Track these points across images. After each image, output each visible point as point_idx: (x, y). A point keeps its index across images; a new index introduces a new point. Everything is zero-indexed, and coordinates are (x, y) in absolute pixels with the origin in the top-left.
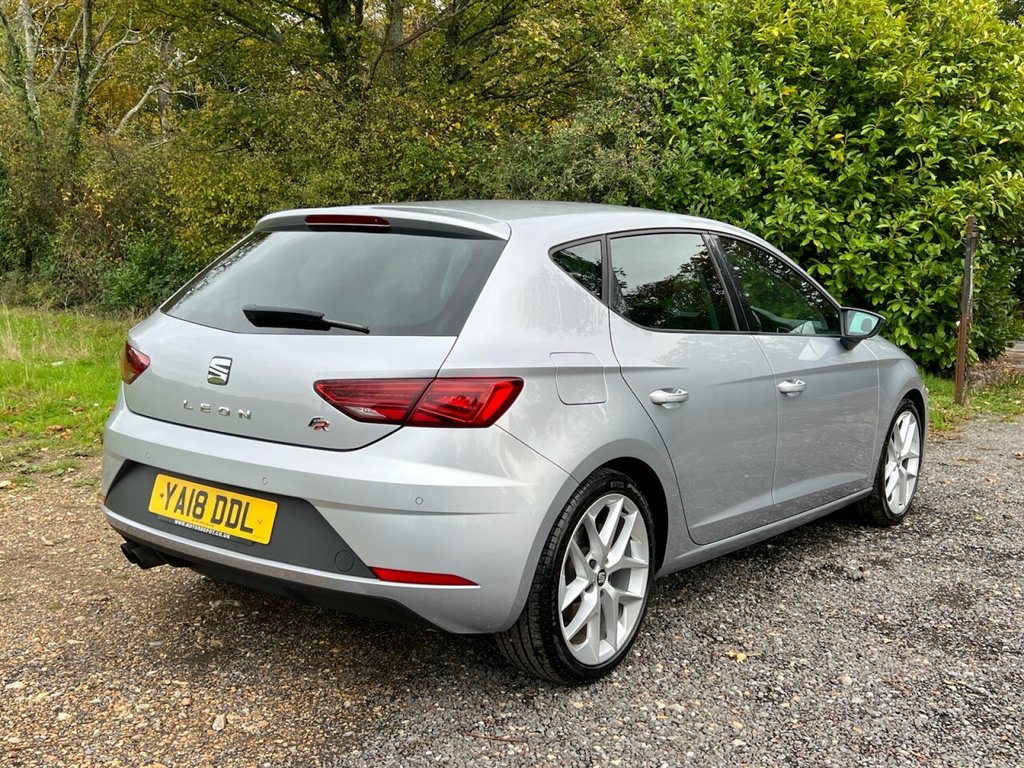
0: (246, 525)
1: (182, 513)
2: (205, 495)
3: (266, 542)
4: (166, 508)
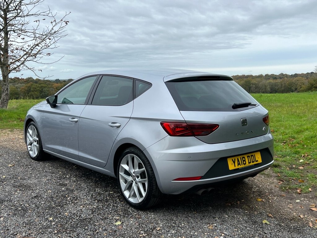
0: (256, 160)
1: (240, 165)
2: (244, 157)
3: (261, 162)
4: (235, 166)
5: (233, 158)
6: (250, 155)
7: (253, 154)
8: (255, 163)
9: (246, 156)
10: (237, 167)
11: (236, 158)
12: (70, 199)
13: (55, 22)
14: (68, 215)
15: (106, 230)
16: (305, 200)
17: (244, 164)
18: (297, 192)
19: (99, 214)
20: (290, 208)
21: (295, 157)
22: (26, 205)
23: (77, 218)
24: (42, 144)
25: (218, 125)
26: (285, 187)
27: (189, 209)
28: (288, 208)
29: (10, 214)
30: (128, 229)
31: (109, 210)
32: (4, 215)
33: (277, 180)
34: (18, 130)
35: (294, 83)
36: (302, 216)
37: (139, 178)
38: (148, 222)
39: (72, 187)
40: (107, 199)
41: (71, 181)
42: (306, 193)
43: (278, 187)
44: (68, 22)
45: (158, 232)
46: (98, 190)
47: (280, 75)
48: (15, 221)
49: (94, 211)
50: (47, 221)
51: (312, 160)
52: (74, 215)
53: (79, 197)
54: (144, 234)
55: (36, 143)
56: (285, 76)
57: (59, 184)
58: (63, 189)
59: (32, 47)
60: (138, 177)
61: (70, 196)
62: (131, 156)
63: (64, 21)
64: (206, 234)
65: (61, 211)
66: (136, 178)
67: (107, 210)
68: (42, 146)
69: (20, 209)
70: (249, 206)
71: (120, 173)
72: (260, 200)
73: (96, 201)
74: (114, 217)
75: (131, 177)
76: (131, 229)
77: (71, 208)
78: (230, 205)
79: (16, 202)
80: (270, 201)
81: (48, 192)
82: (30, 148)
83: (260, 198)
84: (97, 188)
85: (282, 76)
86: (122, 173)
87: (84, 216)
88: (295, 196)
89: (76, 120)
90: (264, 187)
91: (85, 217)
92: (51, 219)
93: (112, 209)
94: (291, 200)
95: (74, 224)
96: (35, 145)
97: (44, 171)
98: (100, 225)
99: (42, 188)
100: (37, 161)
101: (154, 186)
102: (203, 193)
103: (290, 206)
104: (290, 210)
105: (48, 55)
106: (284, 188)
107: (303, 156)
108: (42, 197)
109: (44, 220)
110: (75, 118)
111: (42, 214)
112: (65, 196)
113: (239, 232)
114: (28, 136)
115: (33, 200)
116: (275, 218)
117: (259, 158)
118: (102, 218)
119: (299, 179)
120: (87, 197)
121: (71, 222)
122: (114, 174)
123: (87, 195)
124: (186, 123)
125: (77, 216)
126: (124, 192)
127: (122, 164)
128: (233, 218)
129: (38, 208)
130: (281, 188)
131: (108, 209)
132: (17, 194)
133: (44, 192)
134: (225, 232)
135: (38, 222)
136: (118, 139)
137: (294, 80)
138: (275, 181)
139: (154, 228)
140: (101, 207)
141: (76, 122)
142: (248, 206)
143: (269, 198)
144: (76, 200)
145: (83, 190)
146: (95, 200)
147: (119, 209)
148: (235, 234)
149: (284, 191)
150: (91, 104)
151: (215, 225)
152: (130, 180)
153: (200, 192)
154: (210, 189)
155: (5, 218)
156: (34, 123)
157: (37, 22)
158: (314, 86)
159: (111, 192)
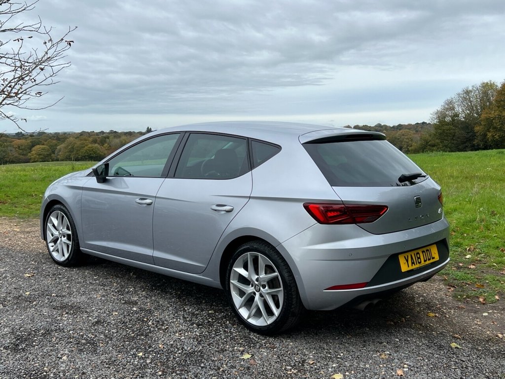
0: (433, 257)
1: (415, 265)
2: (418, 253)
3: (438, 259)
4: (408, 266)
5: (406, 255)
6: (425, 249)
7: (428, 248)
8: (432, 261)
9: (420, 251)
10: (411, 268)
11: (409, 254)
12: (153, 324)
13: (50, 42)
14: (164, 347)
15: (233, 367)
16: (494, 313)
17: (420, 263)
18: (480, 301)
19: (210, 344)
20: (479, 325)
21: (457, 251)
22: (89, 335)
23: (180, 352)
24: (78, 240)
25: (387, 207)
26: (460, 295)
27: (338, 332)
28: (476, 325)
29: (73, 351)
30: (265, 364)
31: (221, 337)
32: (65, 352)
33: (445, 285)
34: (3, 218)
35: (399, 139)
36: (500, 336)
37: (267, 288)
38: (289, 352)
39: (147, 305)
40: (209, 322)
41: (140, 297)
42: (492, 303)
43: (450, 296)
44: (73, 42)
45: (311, 366)
46: (189, 309)
47: (376, 126)
48: (87, 360)
49: (201, 341)
50: (137, 358)
51: (483, 255)
52: (171, 347)
53: (166, 321)
54: (293, 370)
55: (66, 238)
56: (384, 128)
57: (123, 302)
58: (135, 309)
59: (10, 82)
60: (264, 287)
61: (151, 320)
62: (251, 255)
63: (66, 41)
64: (381, 366)
65: (149, 342)
66: (261, 288)
67: (218, 338)
68: (78, 243)
69: (84, 341)
70: (421, 325)
71: (231, 281)
72: (432, 315)
73: (195, 325)
74: (235, 348)
75: (252, 286)
76: (270, 363)
77: (163, 338)
78: (392, 323)
79: (71, 332)
80: (447, 316)
81: (114, 314)
82: (53, 246)
83: (430, 313)
84: (186, 305)
85: (380, 128)
86: (234, 282)
87: (189, 348)
88: (478, 307)
89: (148, 201)
90: (430, 296)
91: (192, 350)
92: (141, 354)
93: (227, 337)
94: (475, 313)
95: (181, 361)
96: (64, 243)
97: (88, 282)
98: (220, 360)
99: (101, 309)
100: (67, 267)
101: (295, 300)
102: (367, 307)
103: (477, 321)
104: (480, 328)
105: (38, 95)
106: (459, 297)
107: (469, 250)
108: (109, 323)
109: (131, 356)
110: (146, 199)
111: (122, 347)
112: (143, 320)
113: (426, 360)
114: (49, 227)
115: (96, 327)
116: (463, 339)
117: (435, 254)
118: (217, 350)
119: (476, 282)
120: (179, 320)
121: (174, 358)
122: (220, 283)
123: (177, 316)
124: (343, 204)
125: (178, 349)
126: (239, 310)
127: (235, 267)
128: (407, 342)
129: (111, 339)
130: (455, 296)
131: (219, 336)
132: (66, 320)
133: (107, 314)
134: (407, 363)
135: (123, 360)
136: (230, 230)
137: (397, 135)
138: (442, 286)
139: (304, 361)
140: (207, 333)
141: (149, 204)
142: (419, 324)
143: (443, 312)
144: (162, 325)
145: (166, 310)
146: (192, 324)
147: (236, 336)
148: (422, 364)
149: (460, 301)
150: (174, 177)
151: (388, 353)
152: (250, 291)
153: (363, 306)
154: (375, 301)
155: (68, 356)
156: (62, 207)
157: (19, 41)
158: (429, 143)
159: (210, 312)
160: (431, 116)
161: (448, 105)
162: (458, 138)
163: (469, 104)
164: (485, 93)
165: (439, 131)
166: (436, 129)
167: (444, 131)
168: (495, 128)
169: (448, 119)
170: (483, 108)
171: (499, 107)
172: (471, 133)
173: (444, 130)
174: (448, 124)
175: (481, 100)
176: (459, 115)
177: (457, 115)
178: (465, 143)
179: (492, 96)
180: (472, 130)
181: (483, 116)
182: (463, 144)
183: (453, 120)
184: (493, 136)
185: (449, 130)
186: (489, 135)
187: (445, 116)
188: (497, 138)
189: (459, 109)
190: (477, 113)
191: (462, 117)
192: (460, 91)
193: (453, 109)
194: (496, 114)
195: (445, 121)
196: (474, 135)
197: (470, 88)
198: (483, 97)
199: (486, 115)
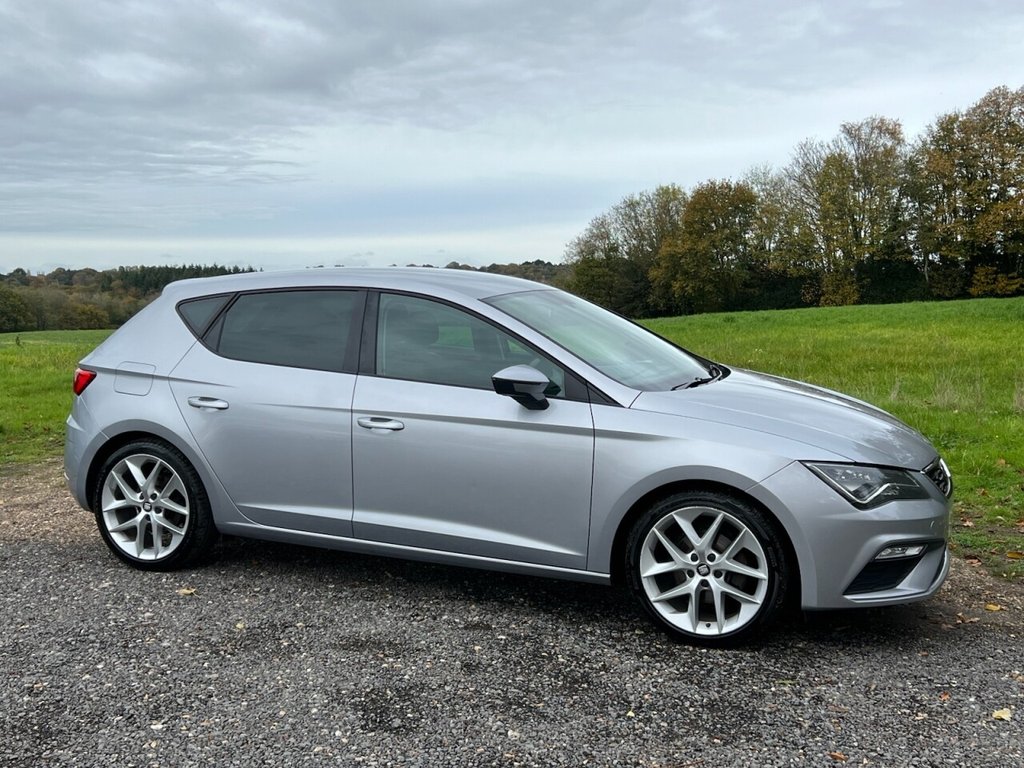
83: (986, 604)
160: (567, 249)
161: (598, 228)
162: (620, 292)
163: (637, 227)
164: (665, 208)
165: (585, 279)
166: (577, 274)
167: (593, 280)
168: (686, 273)
169: (600, 255)
170: (662, 236)
171: (691, 233)
172: (642, 284)
173: (593, 276)
174: (599, 264)
175: (657, 221)
176: (617, 247)
177: (614, 248)
178: (633, 301)
179: (677, 213)
180: (644, 277)
181: (664, 250)
182: (628, 303)
183: (609, 258)
184: (682, 288)
185: (603, 276)
186: (676, 286)
187: (592, 250)
188: (690, 291)
189: (618, 236)
190: (651, 246)
191: (623, 252)
192: (619, 202)
193: (607, 236)
194: (687, 247)
195: (593, 259)
196: (648, 285)
197: (637, 198)
198: (660, 215)
199: (668, 249)
